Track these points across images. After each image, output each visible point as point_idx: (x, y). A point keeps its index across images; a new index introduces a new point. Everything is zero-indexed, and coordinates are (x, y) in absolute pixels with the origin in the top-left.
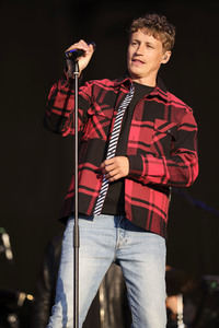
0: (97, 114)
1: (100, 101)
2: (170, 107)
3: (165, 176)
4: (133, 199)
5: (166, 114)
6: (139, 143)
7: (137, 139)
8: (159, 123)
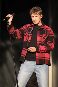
0: (27, 35)
1: (28, 31)
2: (46, 30)
3: (45, 50)
4: (39, 57)
5: (46, 32)
6: (40, 42)
7: (39, 41)
8: (44, 35)
